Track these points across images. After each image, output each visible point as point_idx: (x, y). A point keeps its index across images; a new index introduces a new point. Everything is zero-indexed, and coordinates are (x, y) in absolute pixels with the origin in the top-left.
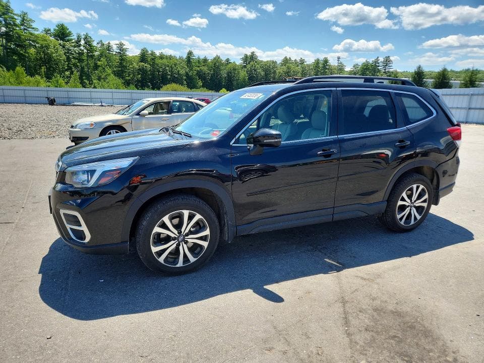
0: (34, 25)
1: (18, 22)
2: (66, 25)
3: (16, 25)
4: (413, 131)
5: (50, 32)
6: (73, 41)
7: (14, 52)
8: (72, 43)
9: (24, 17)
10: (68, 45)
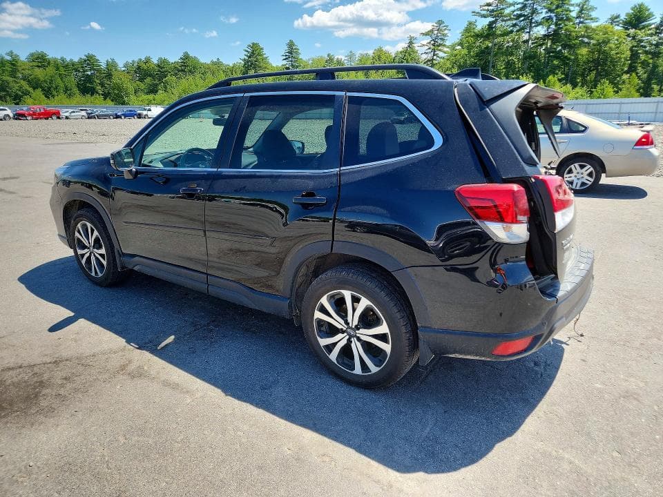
0: (594, 14)
1: (574, 14)
2: (646, 5)
3: (568, 19)
4: (344, 180)
5: (618, 19)
6: (653, 26)
7: (558, 56)
8: (650, 29)
9: (583, 7)
10: (641, 34)
